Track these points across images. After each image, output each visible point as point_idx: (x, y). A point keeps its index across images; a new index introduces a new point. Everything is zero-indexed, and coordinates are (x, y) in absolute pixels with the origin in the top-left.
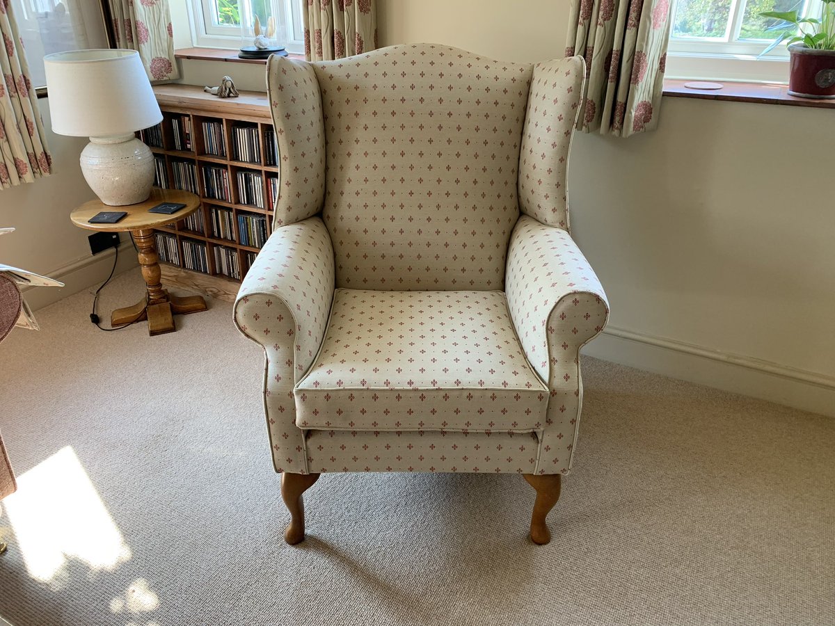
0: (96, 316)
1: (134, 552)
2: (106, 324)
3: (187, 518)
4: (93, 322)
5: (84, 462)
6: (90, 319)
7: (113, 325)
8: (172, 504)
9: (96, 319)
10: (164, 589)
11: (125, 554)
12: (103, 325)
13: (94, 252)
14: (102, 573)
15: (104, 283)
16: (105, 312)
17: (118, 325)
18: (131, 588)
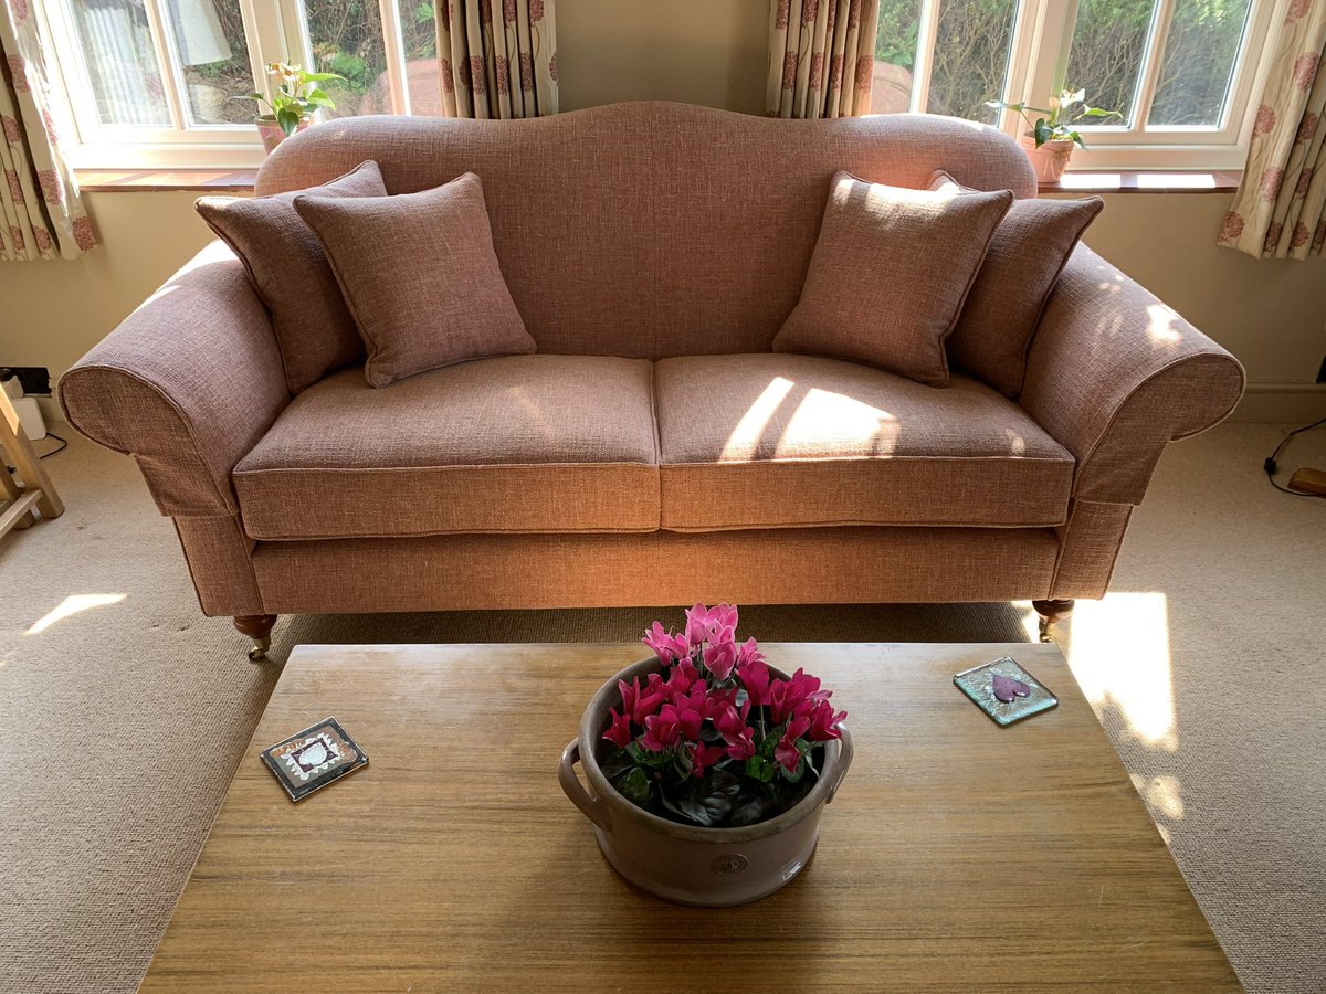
0: (1274, 463)
1: (1181, 749)
2: (1282, 479)
3: (1263, 761)
4: (1265, 468)
5: (1171, 621)
6: (1264, 463)
7: (1291, 485)
8: (1253, 734)
9: (1271, 468)
10: (1194, 809)
11: (1171, 744)
12: (1276, 479)
13: (1319, 380)
14: (1136, 743)
15: (1306, 426)
16: (1289, 465)
17: (1296, 488)
18: (1158, 780)
